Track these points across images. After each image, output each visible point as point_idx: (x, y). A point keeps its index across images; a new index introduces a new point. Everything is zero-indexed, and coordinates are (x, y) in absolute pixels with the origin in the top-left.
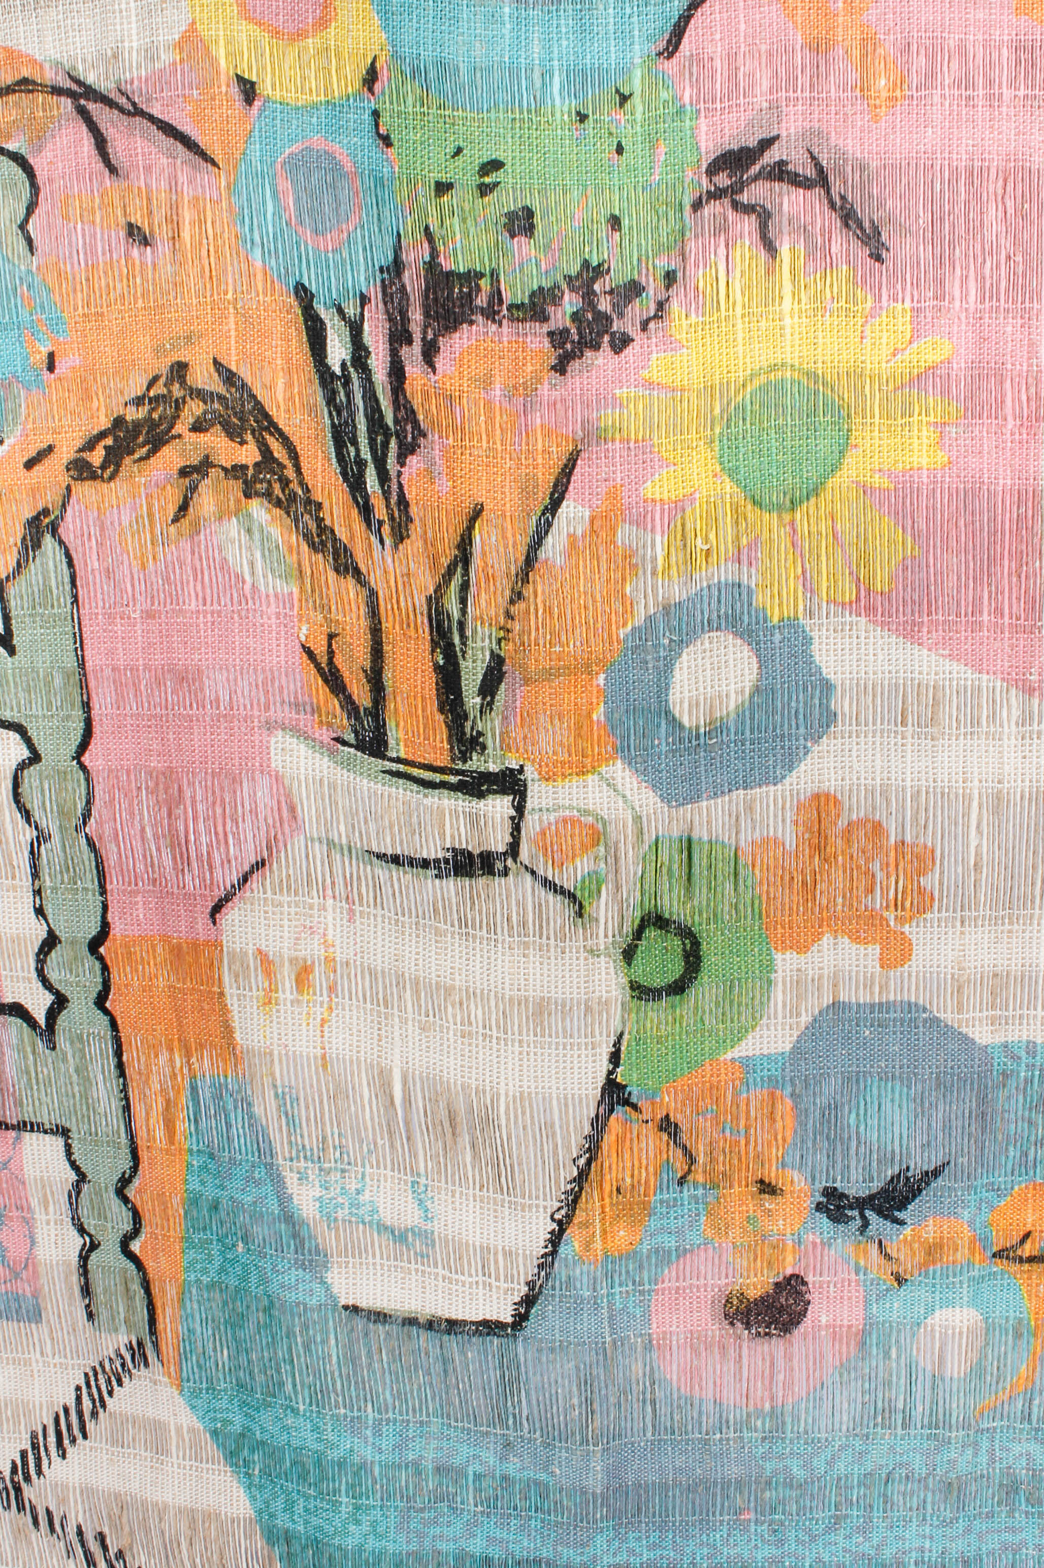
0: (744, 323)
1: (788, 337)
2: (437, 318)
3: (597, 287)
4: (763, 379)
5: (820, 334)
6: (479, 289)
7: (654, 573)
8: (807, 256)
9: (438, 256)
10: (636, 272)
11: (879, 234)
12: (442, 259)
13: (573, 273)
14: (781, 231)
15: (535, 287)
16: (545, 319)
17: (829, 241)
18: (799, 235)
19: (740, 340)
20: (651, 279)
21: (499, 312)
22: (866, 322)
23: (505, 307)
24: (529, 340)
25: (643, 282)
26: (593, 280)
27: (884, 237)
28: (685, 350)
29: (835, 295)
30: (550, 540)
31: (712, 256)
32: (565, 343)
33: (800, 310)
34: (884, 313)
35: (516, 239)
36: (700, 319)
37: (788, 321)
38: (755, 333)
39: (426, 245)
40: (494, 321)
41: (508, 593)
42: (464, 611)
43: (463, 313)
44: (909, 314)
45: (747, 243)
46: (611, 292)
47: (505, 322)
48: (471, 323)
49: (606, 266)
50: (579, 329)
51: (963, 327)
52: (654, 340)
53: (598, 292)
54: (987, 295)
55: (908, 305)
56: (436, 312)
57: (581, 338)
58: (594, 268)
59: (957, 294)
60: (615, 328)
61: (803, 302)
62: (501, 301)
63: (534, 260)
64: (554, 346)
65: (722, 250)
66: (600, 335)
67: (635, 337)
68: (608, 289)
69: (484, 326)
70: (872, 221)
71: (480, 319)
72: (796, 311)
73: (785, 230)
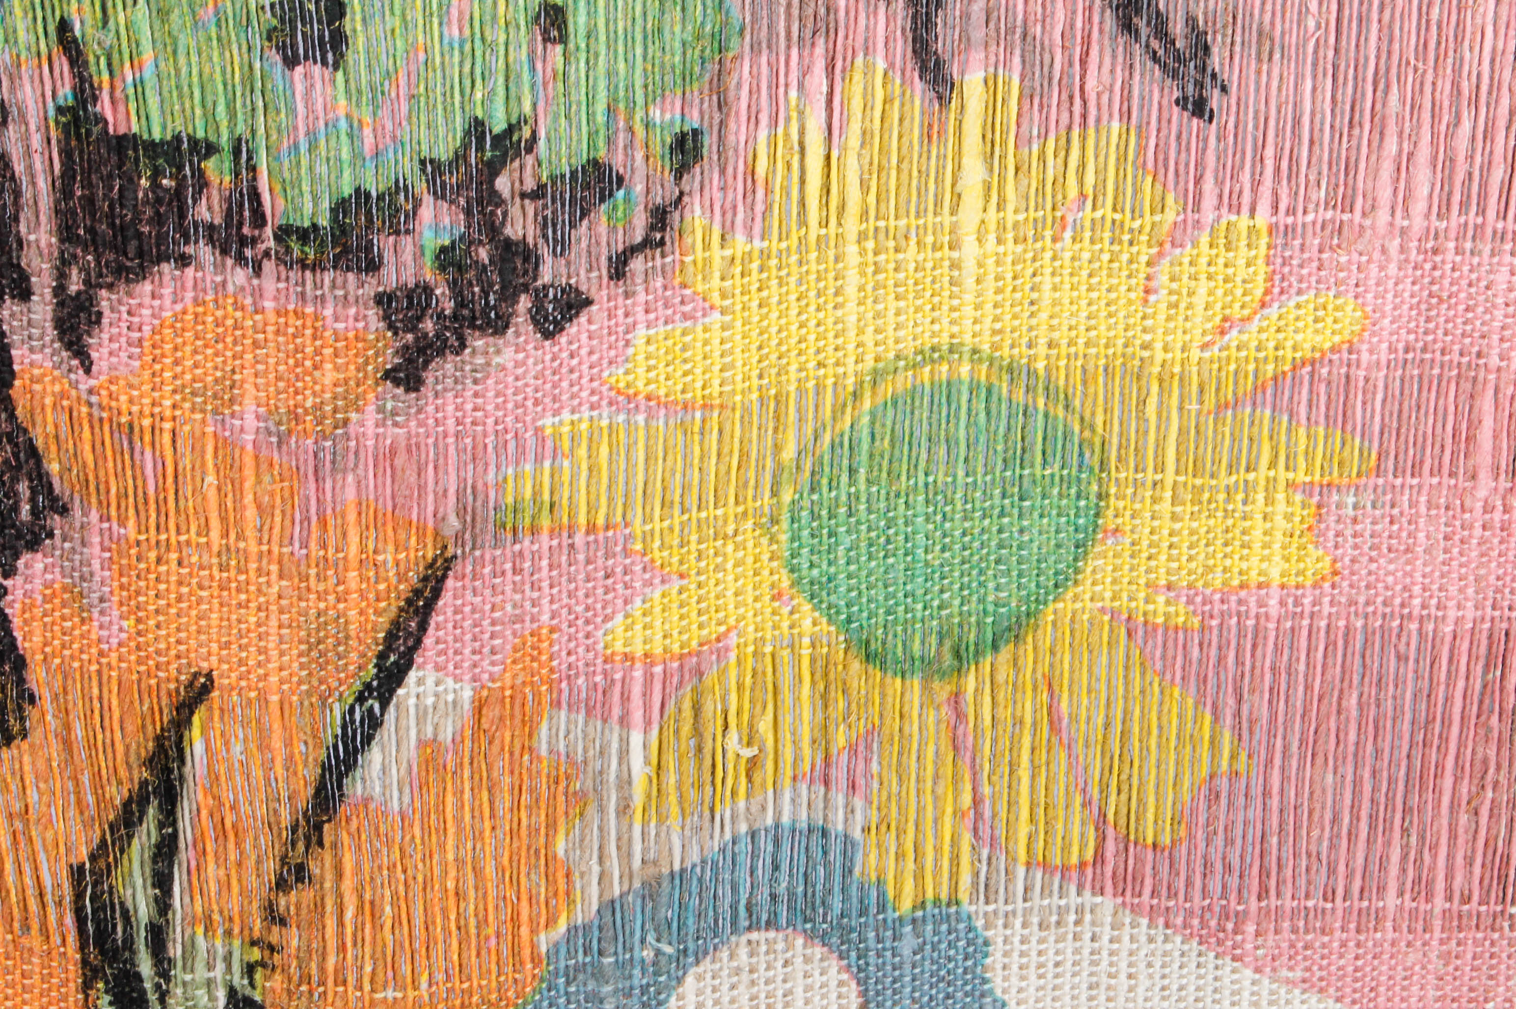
0: (863, 252)
1: (970, 282)
2: (94, 242)
3: (503, 184)
4: (904, 381)
5: (1047, 282)
6: (202, 183)
7: (624, 809)
8: (1027, 96)
9: (95, 99)
10: (601, 143)
11: (1206, 49)
12: (105, 107)
13: (444, 152)
14: (965, 38)
15: (347, 190)
16: (373, 266)
17: (1083, 62)
18: (1009, 50)
19: (851, 291)
20: (639, 156)
21: (254, 241)
22: (1160, 254)
23: (269, 231)
24: (328, 312)
25: (618, 162)
26: (493, 169)
27: (1215, 61)
28: (716, 315)
29: (1089, 190)
30: (375, 757)
31: (793, 94)
32: (419, 319)
33: (1001, 226)
34: (1205, 239)
35: (299, 69)
36: (757, 244)
37: (970, 250)
38: (889, 277)
39: (63, 65)
40: (241, 259)
41: (271, 866)
42: (163, 905)
43: (161, 238)
44: (1264, 240)
45: (881, 65)
46: (538, 194)
47: (268, 266)
48: (184, 261)
49: (526, 133)
50: (453, 285)
51: (1392, 269)
52: (641, 297)
53: (506, 193)
54: (1456, 198)
55: (1263, 219)
56: (91, 230)
57: (461, 304)
58: (497, 140)
59: (1385, 195)
60: (546, 276)
61: (1010, 207)
62: (259, 219)
63: (343, 125)
64: (391, 326)
65: (818, 81)
66: (509, 295)
67: (594, 294)
68: (530, 185)
69: (219, 268)
70: (1191, 21)
71: (204, 252)
72: (992, 226)
73: (978, 34)
